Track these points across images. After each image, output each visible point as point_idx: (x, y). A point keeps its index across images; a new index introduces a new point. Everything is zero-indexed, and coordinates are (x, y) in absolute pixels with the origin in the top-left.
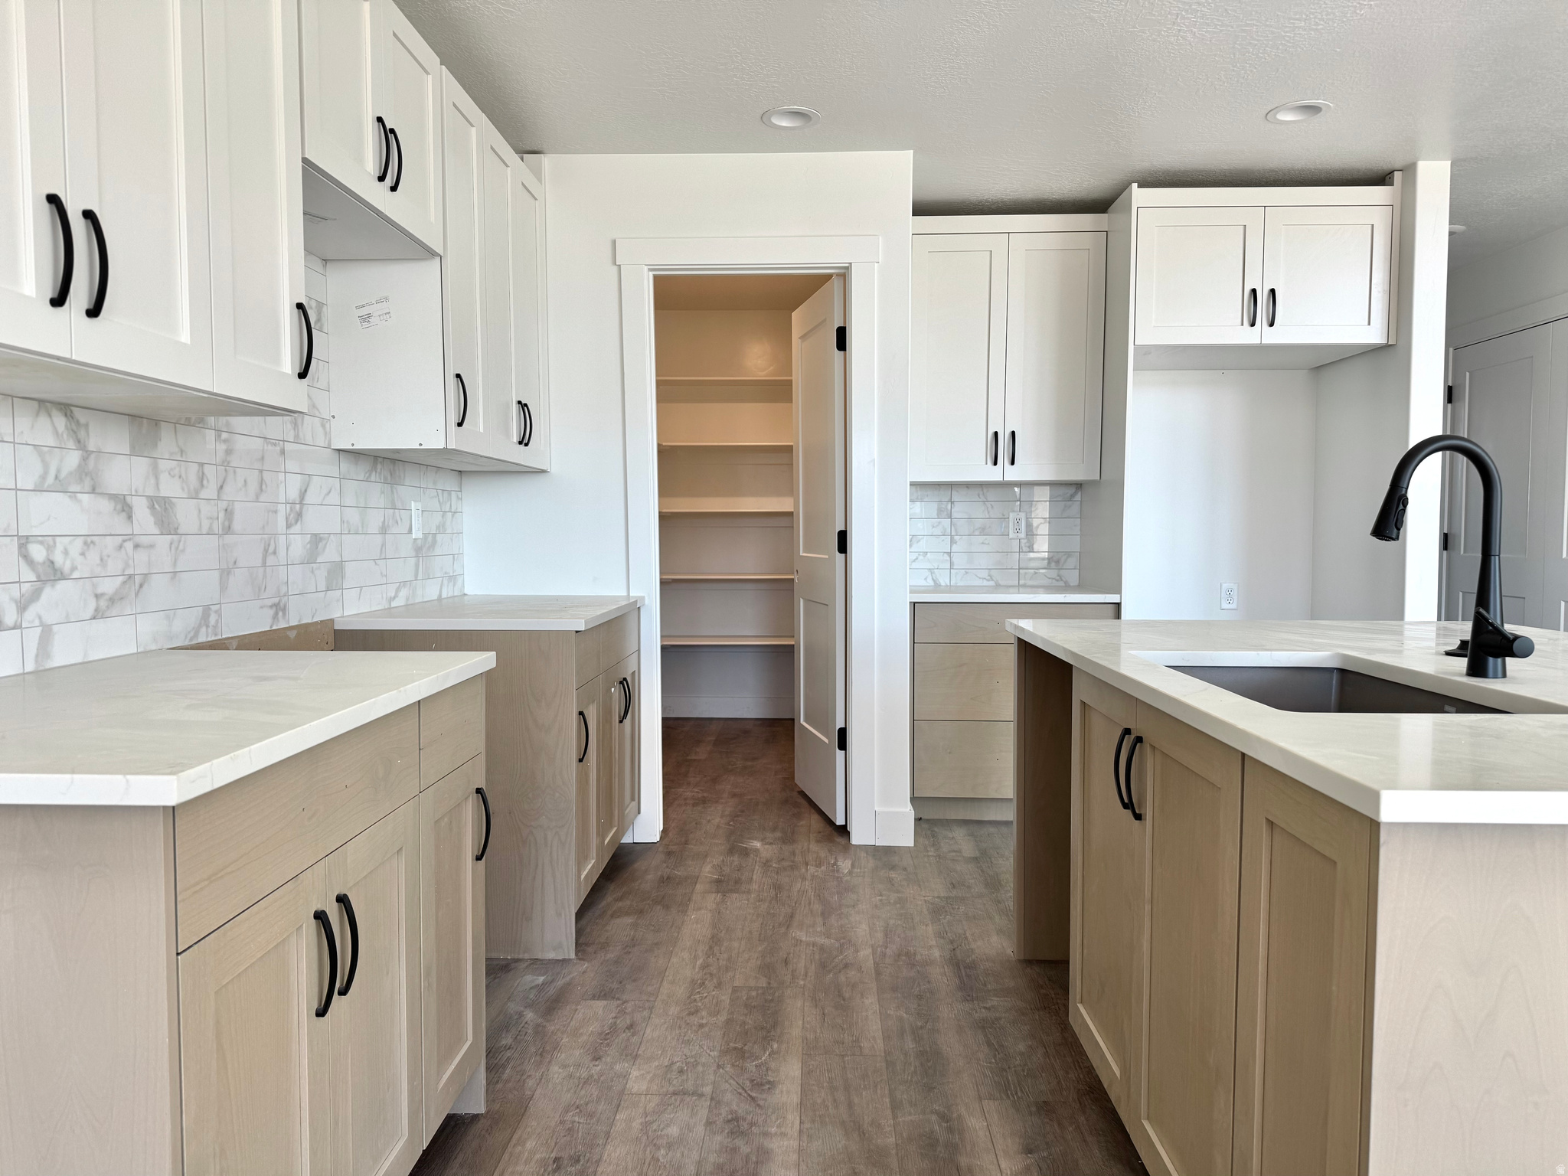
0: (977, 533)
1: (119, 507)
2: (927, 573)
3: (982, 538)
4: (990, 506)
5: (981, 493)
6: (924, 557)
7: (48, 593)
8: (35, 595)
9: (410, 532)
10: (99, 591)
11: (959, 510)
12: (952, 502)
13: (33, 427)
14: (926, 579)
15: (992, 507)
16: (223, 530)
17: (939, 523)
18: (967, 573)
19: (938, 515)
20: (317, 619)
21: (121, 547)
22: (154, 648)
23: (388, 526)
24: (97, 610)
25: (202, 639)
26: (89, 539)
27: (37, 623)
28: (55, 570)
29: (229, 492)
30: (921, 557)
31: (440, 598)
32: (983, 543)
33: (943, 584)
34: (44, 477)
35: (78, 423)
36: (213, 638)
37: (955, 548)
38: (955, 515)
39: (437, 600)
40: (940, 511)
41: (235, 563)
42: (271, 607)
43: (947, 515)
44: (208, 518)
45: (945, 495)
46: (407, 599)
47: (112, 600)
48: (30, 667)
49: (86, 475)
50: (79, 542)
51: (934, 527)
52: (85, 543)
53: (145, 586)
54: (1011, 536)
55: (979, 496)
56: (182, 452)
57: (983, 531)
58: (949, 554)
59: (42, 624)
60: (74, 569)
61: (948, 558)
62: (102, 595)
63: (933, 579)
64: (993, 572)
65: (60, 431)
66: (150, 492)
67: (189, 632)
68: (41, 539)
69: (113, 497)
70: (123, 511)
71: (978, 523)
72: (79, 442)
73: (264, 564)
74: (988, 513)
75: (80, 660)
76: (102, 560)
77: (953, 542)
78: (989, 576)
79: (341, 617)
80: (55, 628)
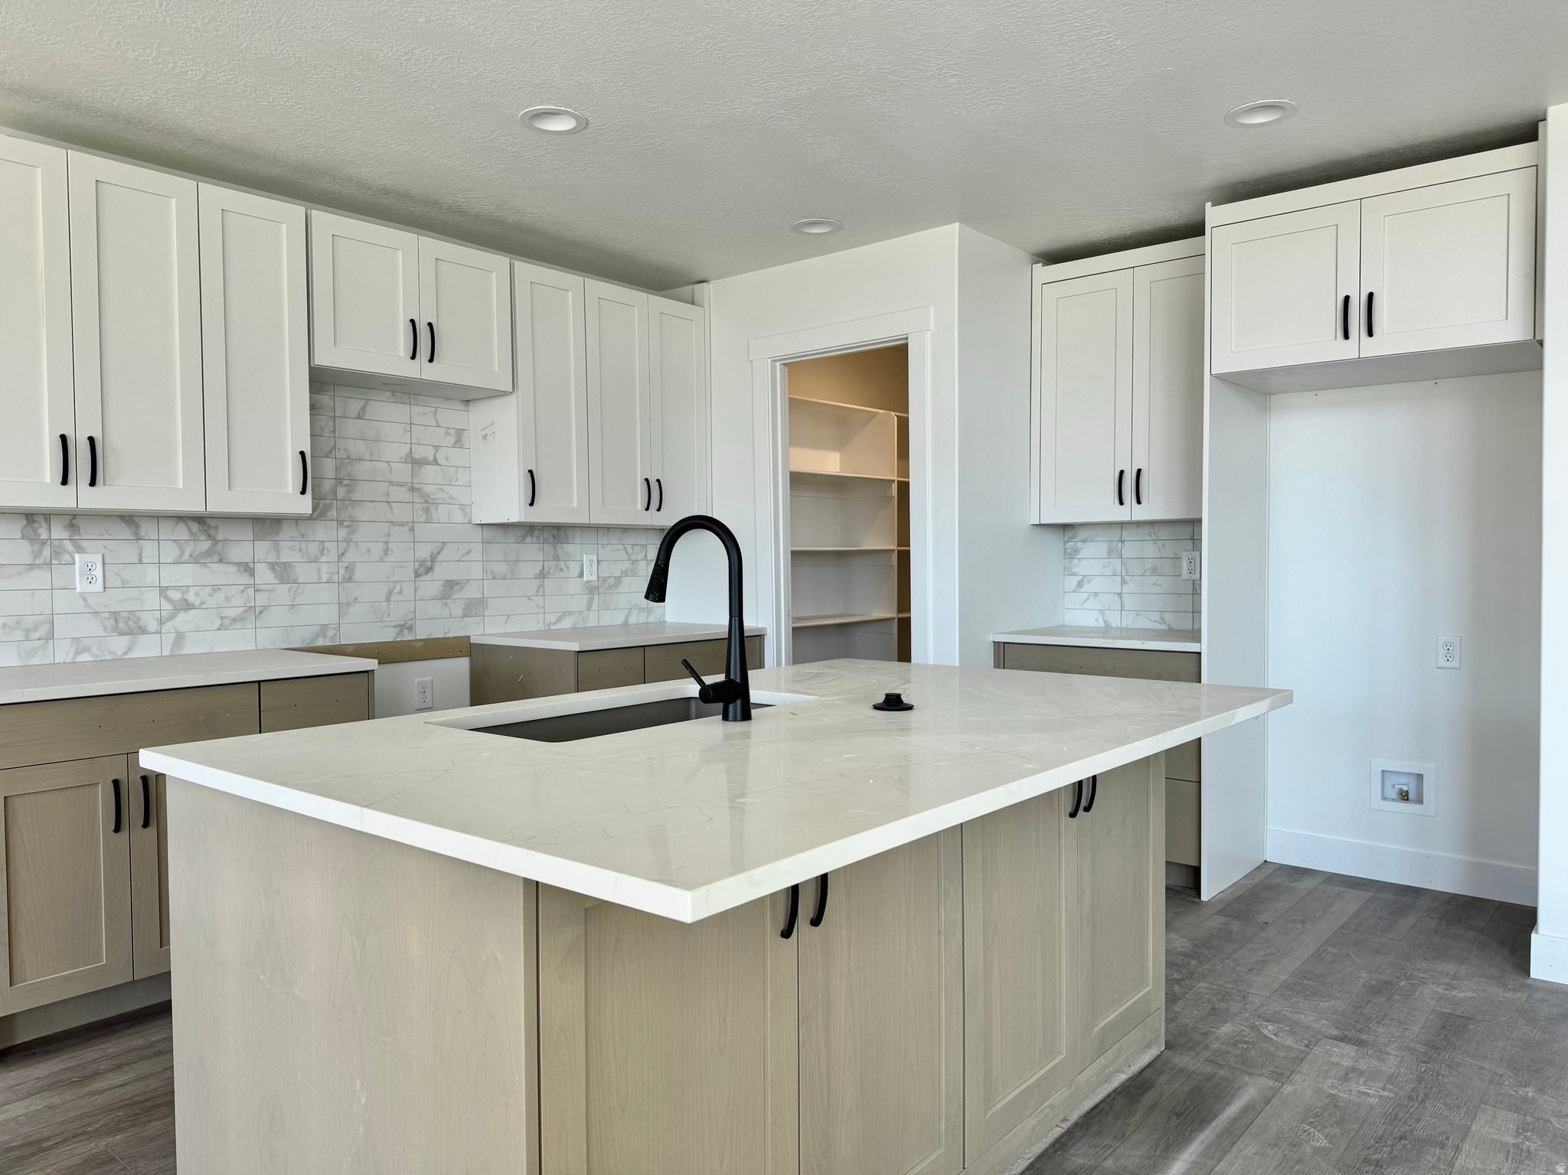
0: (1148, 573)
1: (242, 569)
2: (1098, 614)
3: (1153, 579)
4: (1161, 546)
5: (1152, 531)
6: (1095, 597)
7: (181, 616)
8: (172, 617)
9: (581, 575)
10: (223, 615)
11: (1130, 550)
12: (1122, 542)
13: (173, 531)
14: (1097, 620)
15: (1164, 546)
16: (343, 579)
17: (1110, 563)
18: (1138, 615)
19: (1108, 554)
20: (451, 635)
21: (243, 591)
22: (271, 647)
23: (549, 573)
24: (221, 625)
25: (320, 643)
26: (216, 588)
27: (173, 631)
28: (188, 604)
29: (350, 557)
30: (1092, 598)
31: (626, 624)
32: (1154, 584)
33: (1114, 625)
34: (181, 556)
35: (209, 526)
36: (331, 644)
37: (1126, 589)
38: (1125, 554)
39: (622, 625)
40: (1110, 551)
41: (356, 599)
42: (396, 626)
43: (1118, 554)
44: (327, 573)
45: (1115, 534)
46: (574, 624)
47: (234, 620)
48: (167, 652)
49: (215, 553)
50: (208, 590)
51: (1104, 567)
52: (213, 589)
53: (265, 613)
54: (1184, 577)
55: (1150, 534)
56: (302, 536)
57: (1154, 571)
58: (1120, 595)
59: (176, 632)
60: (203, 603)
61: (1119, 600)
62: (226, 617)
63: (1104, 621)
64: (1166, 616)
65: (194, 531)
66: (272, 559)
67: (307, 640)
68: (177, 588)
69: (239, 564)
70: (246, 571)
71: (1149, 564)
72: (210, 536)
73: (388, 600)
74: (1160, 552)
75: (206, 651)
76: (226, 598)
77: (1123, 582)
78: (1161, 618)
79: (482, 635)
80: (187, 634)
